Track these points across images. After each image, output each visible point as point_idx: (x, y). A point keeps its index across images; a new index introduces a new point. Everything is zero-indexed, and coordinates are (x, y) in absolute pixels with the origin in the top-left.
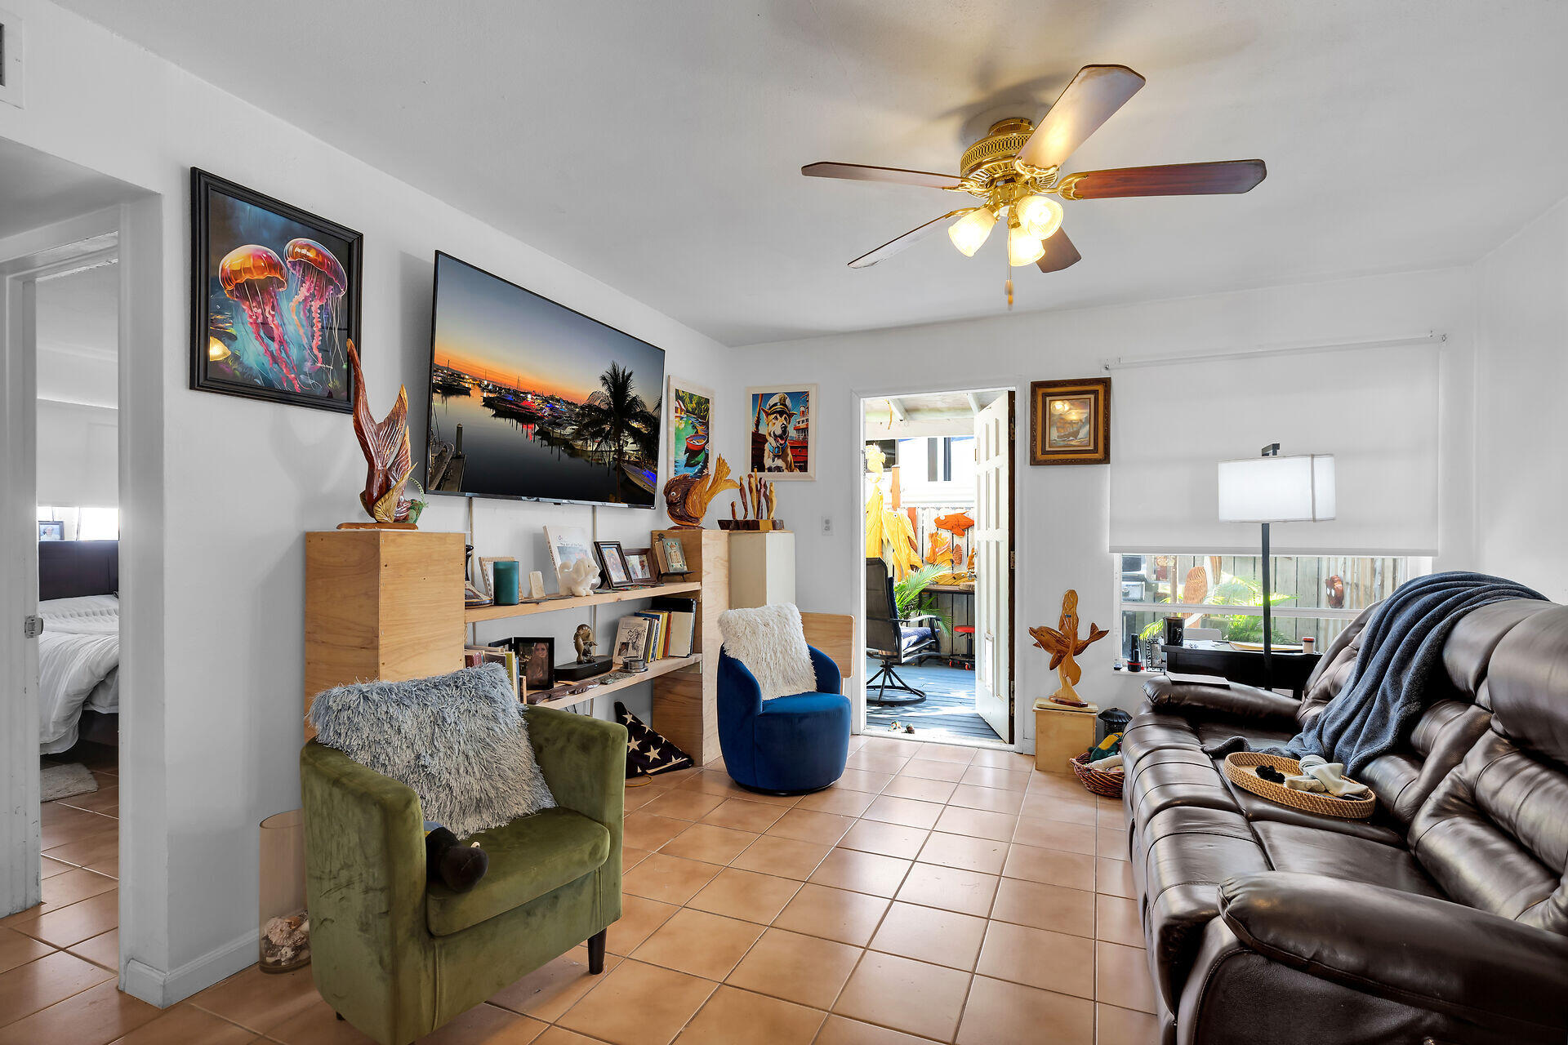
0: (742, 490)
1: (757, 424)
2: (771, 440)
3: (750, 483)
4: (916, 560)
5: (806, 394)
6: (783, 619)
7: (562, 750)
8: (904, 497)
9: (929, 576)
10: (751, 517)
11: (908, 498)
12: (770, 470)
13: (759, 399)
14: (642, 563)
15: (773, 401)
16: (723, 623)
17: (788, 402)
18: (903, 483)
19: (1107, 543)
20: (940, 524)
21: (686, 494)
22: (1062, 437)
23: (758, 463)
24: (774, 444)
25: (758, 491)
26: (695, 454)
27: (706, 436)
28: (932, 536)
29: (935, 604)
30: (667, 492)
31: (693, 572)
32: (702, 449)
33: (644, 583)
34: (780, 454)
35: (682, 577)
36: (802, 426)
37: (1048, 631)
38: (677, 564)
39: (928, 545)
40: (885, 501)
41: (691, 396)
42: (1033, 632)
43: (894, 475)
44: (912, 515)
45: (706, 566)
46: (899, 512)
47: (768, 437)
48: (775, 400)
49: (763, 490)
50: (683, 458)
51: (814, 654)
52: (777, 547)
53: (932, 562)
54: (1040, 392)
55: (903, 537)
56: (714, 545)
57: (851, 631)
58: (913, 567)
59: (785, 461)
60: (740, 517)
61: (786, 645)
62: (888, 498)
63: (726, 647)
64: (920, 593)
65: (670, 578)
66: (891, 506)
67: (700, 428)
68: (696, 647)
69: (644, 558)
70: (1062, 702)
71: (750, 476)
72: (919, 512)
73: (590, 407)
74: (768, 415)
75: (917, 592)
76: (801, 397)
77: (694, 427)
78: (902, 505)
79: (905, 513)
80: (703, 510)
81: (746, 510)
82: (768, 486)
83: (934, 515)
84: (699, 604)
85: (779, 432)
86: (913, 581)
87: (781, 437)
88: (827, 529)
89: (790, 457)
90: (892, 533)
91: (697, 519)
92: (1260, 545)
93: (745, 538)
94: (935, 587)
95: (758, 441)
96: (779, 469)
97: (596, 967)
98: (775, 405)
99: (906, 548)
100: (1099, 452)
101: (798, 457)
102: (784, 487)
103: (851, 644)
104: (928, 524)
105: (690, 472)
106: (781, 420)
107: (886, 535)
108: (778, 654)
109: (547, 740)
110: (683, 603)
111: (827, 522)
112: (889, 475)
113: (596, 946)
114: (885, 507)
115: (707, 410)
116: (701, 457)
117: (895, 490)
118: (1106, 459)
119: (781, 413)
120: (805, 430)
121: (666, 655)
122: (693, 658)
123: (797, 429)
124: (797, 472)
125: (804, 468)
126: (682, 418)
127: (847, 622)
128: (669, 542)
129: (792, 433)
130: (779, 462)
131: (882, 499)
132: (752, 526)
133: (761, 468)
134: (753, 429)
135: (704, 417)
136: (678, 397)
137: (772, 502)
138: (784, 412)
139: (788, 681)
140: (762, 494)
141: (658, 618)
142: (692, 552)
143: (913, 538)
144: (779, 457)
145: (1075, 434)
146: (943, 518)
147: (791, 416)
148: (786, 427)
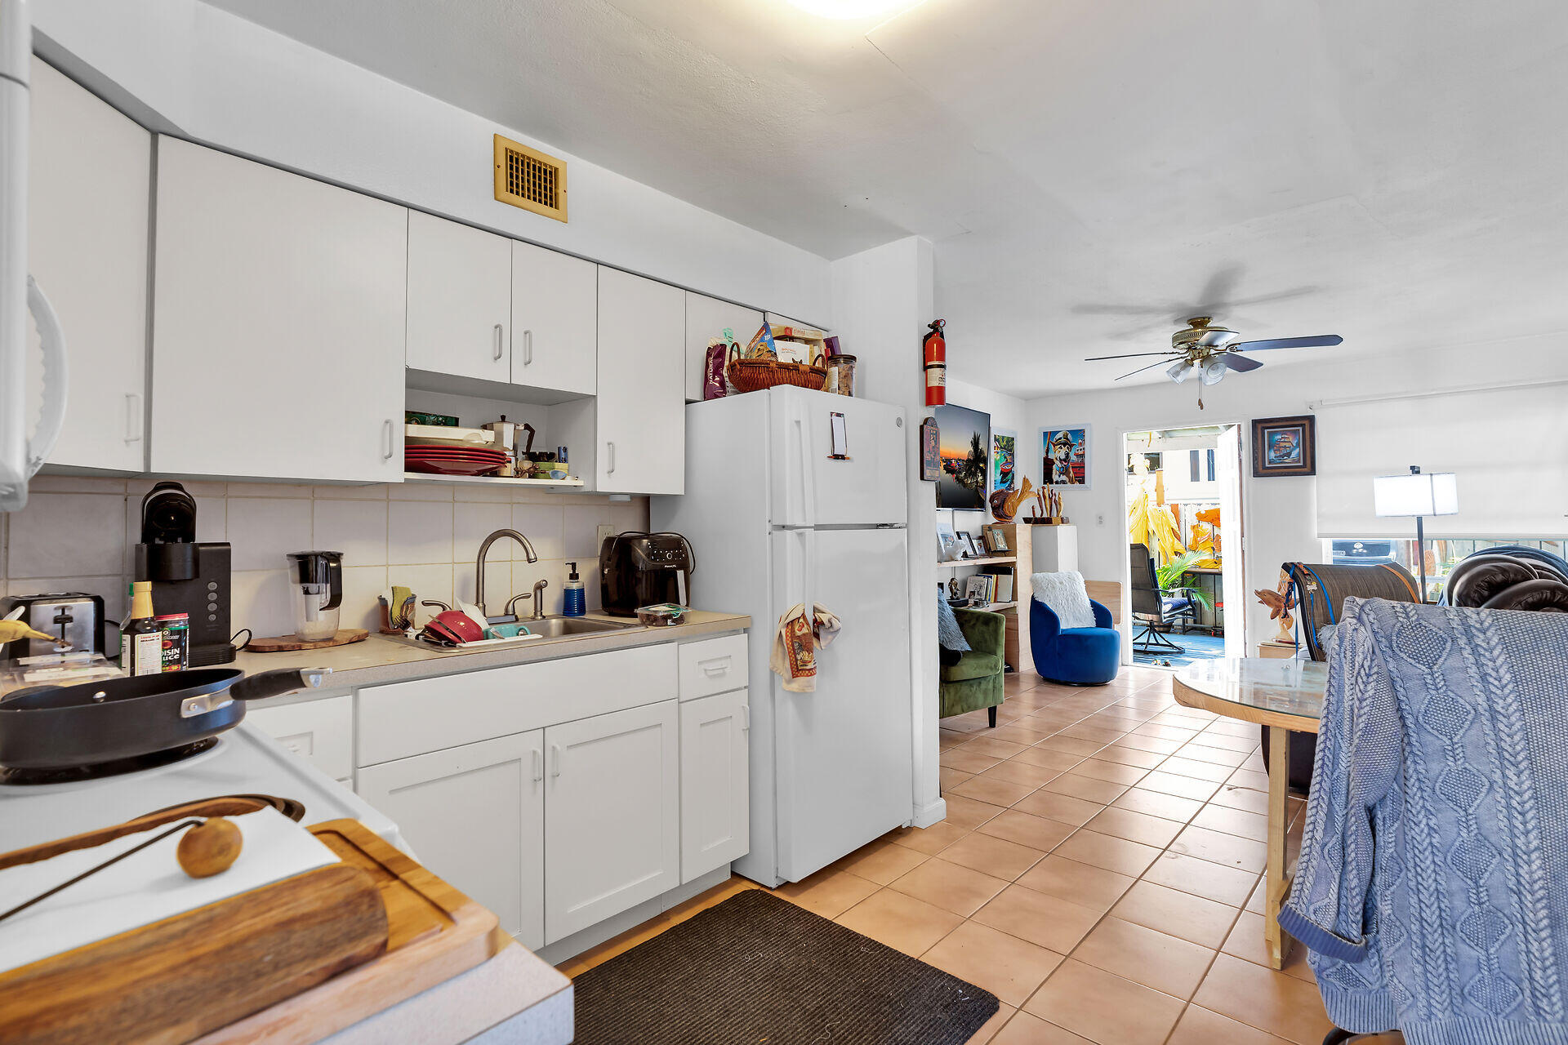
0: (1039, 499)
1: (1047, 452)
2: (1057, 462)
3: (1043, 492)
4: (1180, 547)
5: (1083, 431)
6: (1072, 579)
7: (974, 624)
8: (1167, 495)
9: (1191, 561)
10: (1045, 516)
11: (1171, 497)
12: (1057, 483)
13: (1049, 436)
14: (980, 544)
15: (1057, 437)
16: (1034, 582)
17: (1069, 436)
18: (1165, 483)
19: (1315, 532)
20: (1201, 517)
21: (1004, 502)
22: (1277, 457)
23: (1048, 478)
24: (1060, 465)
25: (1050, 499)
26: (1006, 475)
27: (1012, 463)
28: (1194, 527)
29: (1197, 583)
30: (991, 501)
31: (1011, 551)
32: (1011, 470)
33: (983, 556)
34: (1065, 471)
35: (1004, 553)
36: (1080, 452)
37: (1271, 593)
38: (1002, 546)
39: (1190, 535)
40: (1150, 498)
41: (1003, 437)
42: (1257, 593)
43: (1158, 477)
44: (1175, 510)
45: (1019, 547)
46: (1163, 507)
47: (1055, 460)
48: (1060, 435)
49: (1053, 498)
50: (999, 478)
51: (1093, 604)
52: (1065, 536)
53: (1194, 549)
54: (1259, 426)
55: (1167, 529)
56: (1023, 532)
57: (1120, 593)
58: (1176, 553)
59: (1068, 476)
60: (1038, 515)
61: (1075, 597)
62: (1153, 496)
63: (1035, 596)
64: (1183, 574)
65: (996, 554)
66: (1156, 503)
67: (1009, 458)
68: (1014, 597)
69: (981, 541)
70: (1280, 642)
71: (1043, 488)
72: (1181, 507)
73: (968, 460)
74: (1054, 445)
75: (1180, 573)
76: (1079, 434)
77: (1005, 457)
78: (1166, 502)
79: (1169, 509)
80: (1015, 511)
81: (1042, 511)
82: (1057, 494)
83: (1195, 510)
84: (1015, 570)
85: (1063, 457)
86: (1176, 565)
87: (1065, 460)
88: (1101, 522)
89: (1072, 474)
90: (1157, 526)
91: (1011, 517)
92: (1416, 531)
93: (1044, 529)
94: (1198, 570)
95: (1048, 464)
96: (1064, 482)
97: (992, 724)
98: (1060, 438)
99: (1170, 538)
100: (1308, 467)
101: (1078, 474)
102: (1069, 495)
103: (1120, 602)
104: (1189, 517)
105: (1003, 487)
106: (1065, 449)
107: (1152, 527)
108: (1070, 602)
109: (966, 621)
110: (1006, 569)
111: (1100, 518)
112: (1153, 477)
113: (992, 712)
114: (1150, 504)
115: (1013, 445)
116: (1010, 476)
117: (1159, 489)
118: (1313, 472)
119: (1065, 444)
120: (1083, 456)
121: (995, 601)
122: (1013, 603)
123: (1077, 455)
124: (1077, 484)
125: (1082, 481)
126: (998, 453)
127: (1116, 587)
128: (996, 531)
129: (1073, 458)
130: (1064, 478)
131: (1147, 497)
132: (1047, 521)
133: (1051, 482)
134: (1044, 455)
135: (1011, 450)
136: (996, 440)
137: (1060, 505)
138: (1067, 443)
139: (1076, 619)
140: (1054, 502)
141: (991, 577)
142: (1010, 538)
143: (1176, 529)
144: (1063, 474)
145: (1289, 455)
146: (1203, 512)
147: (1071, 446)
148: (1068, 454)
